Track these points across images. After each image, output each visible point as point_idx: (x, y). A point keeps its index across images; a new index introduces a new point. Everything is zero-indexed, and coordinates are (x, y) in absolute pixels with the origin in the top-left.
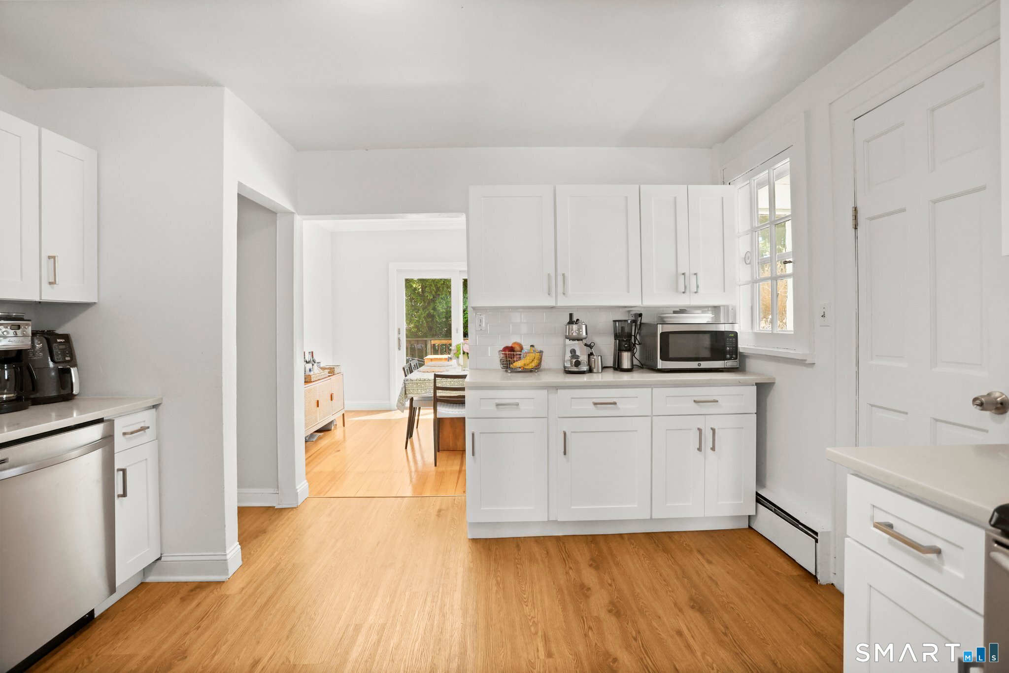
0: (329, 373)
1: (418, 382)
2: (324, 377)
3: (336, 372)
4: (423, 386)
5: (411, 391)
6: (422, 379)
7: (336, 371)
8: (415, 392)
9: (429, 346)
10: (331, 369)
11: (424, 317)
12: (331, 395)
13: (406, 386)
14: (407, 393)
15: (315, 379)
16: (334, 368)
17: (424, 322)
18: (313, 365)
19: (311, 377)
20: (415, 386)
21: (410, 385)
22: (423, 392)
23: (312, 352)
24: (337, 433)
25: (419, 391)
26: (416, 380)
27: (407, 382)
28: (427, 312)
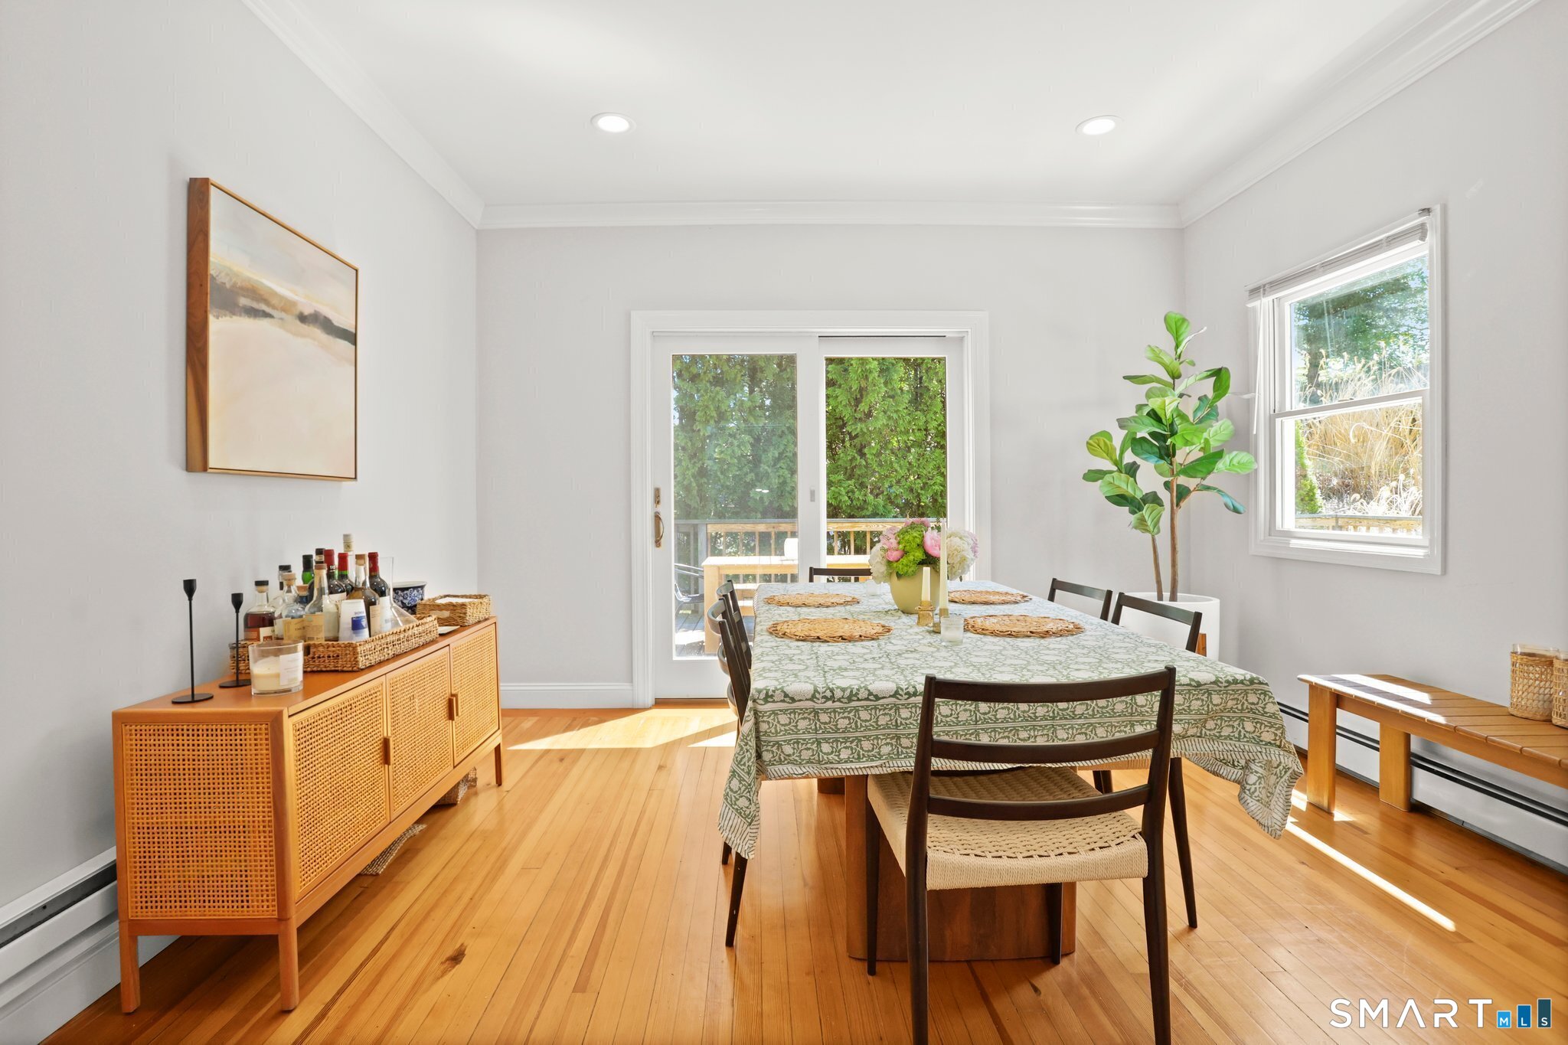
0: (442, 622)
1: (819, 705)
2: (421, 641)
3: (470, 619)
4: (843, 723)
5: (788, 749)
6: (838, 694)
7: (472, 615)
8: (806, 755)
9: (702, 538)
10: (452, 607)
11: (694, 476)
12: (450, 702)
13: (764, 727)
14: (766, 756)
15: (374, 658)
16: (463, 605)
17: (694, 484)
18: (369, 604)
19: (355, 653)
20: (803, 724)
21: (783, 719)
22: (844, 754)
23: (373, 557)
24: (480, 811)
25: (826, 748)
26: (813, 698)
27: (769, 707)
28: (699, 465)
